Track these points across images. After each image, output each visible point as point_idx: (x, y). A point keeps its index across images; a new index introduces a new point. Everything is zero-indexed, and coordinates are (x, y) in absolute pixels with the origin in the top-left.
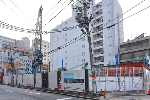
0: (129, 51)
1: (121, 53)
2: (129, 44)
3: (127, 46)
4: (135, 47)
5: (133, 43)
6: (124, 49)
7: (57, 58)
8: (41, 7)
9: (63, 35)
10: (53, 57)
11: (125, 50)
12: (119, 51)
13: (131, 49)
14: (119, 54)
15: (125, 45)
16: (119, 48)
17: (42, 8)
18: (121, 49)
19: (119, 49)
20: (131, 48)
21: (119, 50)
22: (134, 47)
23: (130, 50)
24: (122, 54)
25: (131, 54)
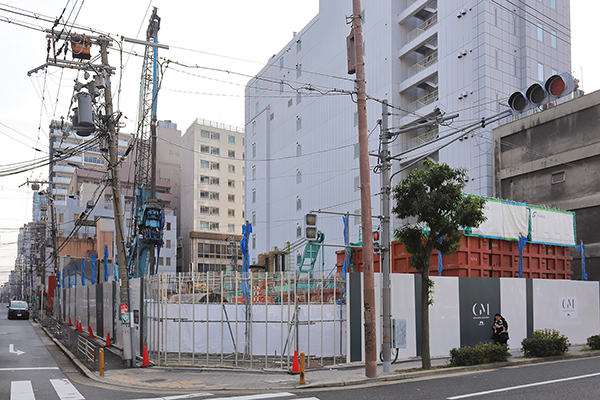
0: (537, 165)
1: (505, 174)
2: (539, 125)
3: (532, 136)
4: (565, 139)
5: (558, 122)
6: (518, 152)
7: (268, 204)
8: (155, 16)
9: (290, 103)
10: (254, 200)
11: (526, 159)
12: (498, 166)
13: (551, 155)
14: (497, 179)
15: (524, 131)
16: (497, 148)
17: (159, 19)
18: (506, 153)
19: (496, 154)
20: (550, 146)
21: (497, 160)
22: (561, 143)
23: (543, 160)
24: (511, 179)
25: (547, 180)
